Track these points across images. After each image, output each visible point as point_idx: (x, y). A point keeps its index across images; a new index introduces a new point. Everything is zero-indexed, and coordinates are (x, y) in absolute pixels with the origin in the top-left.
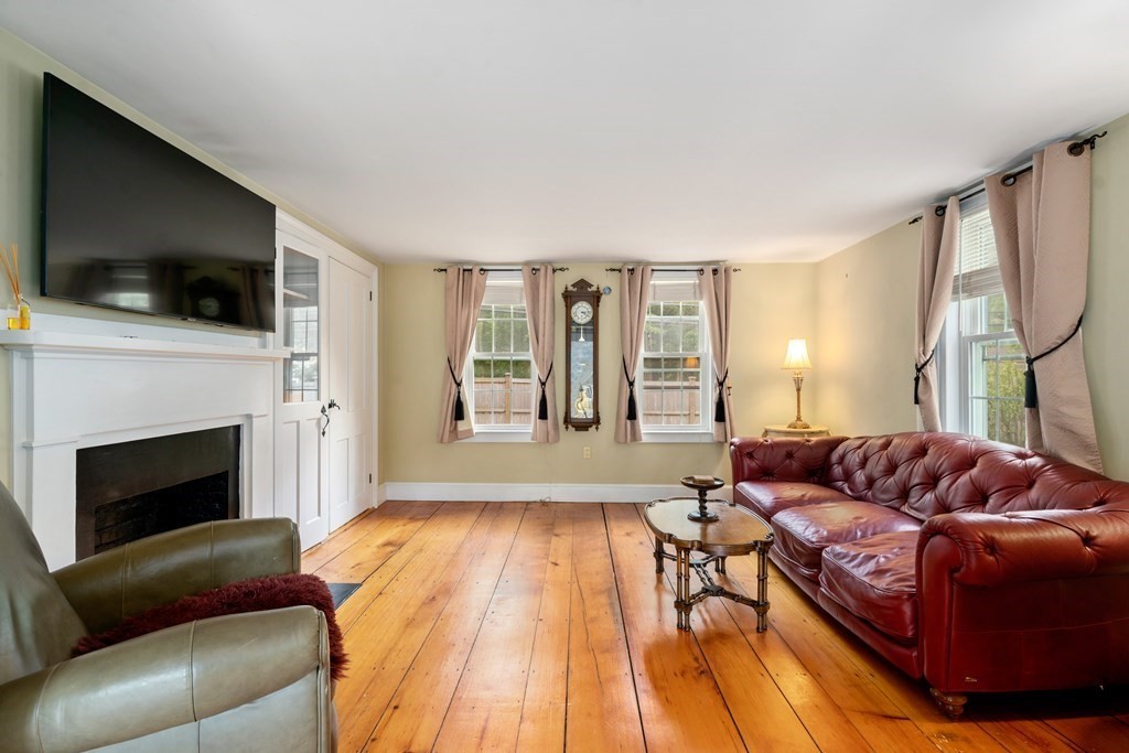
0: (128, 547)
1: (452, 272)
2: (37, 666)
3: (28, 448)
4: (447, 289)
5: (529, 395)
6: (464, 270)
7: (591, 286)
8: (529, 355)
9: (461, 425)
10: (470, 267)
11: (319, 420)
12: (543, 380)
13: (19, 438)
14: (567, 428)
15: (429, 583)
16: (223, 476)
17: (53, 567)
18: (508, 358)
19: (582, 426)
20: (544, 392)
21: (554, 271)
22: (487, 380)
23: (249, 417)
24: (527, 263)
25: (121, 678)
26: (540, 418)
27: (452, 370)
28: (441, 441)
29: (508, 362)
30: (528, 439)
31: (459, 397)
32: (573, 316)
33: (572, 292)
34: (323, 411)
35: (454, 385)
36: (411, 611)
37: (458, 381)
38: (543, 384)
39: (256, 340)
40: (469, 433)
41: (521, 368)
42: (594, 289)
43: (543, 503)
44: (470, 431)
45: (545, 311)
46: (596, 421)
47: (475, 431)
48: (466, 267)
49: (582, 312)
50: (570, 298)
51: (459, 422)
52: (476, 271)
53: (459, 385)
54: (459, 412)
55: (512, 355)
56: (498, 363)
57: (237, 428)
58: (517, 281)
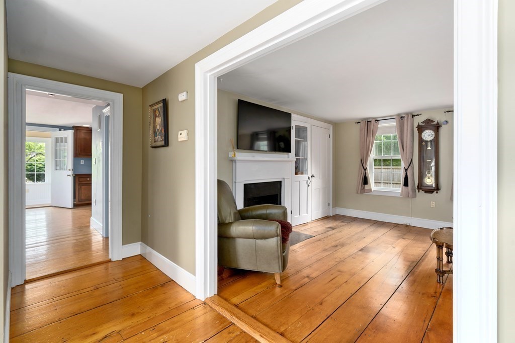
0: (251, 207)
1: (363, 123)
2: (233, 221)
3: (235, 182)
4: (361, 130)
5: (400, 175)
6: (368, 122)
7: (433, 121)
8: (399, 157)
9: (367, 187)
10: (370, 120)
11: (307, 181)
12: (406, 168)
13: (234, 181)
14: (419, 191)
15: (338, 242)
16: (277, 195)
17: (239, 208)
18: (390, 158)
19: (429, 191)
20: (406, 173)
21: (413, 116)
22: (380, 167)
23: (284, 179)
24: (398, 115)
25: (243, 225)
26: (404, 186)
27: (363, 163)
28: (357, 193)
29: (390, 160)
30: (399, 195)
31: (365, 175)
32: (423, 137)
33: (421, 126)
34: (309, 178)
35: (363, 170)
36: (327, 247)
37: (365, 168)
38: (406, 170)
39: (286, 155)
40: (370, 190)
41: (396, 162)
42: (435, 123)
43: (407, 226)
44: (371, 189)
45: (407, 136)
46: (437, 188)
47: (372, 190)
48: (369, 120)
49: (428, 135)
50: (421, 129)
51: (366, 186)
52: (373, 121)
53: (365, 170)
54: (365, 181)
55: (392, 156)
56: (384, 160)
57: (281, 182)
58: (393, 123)
